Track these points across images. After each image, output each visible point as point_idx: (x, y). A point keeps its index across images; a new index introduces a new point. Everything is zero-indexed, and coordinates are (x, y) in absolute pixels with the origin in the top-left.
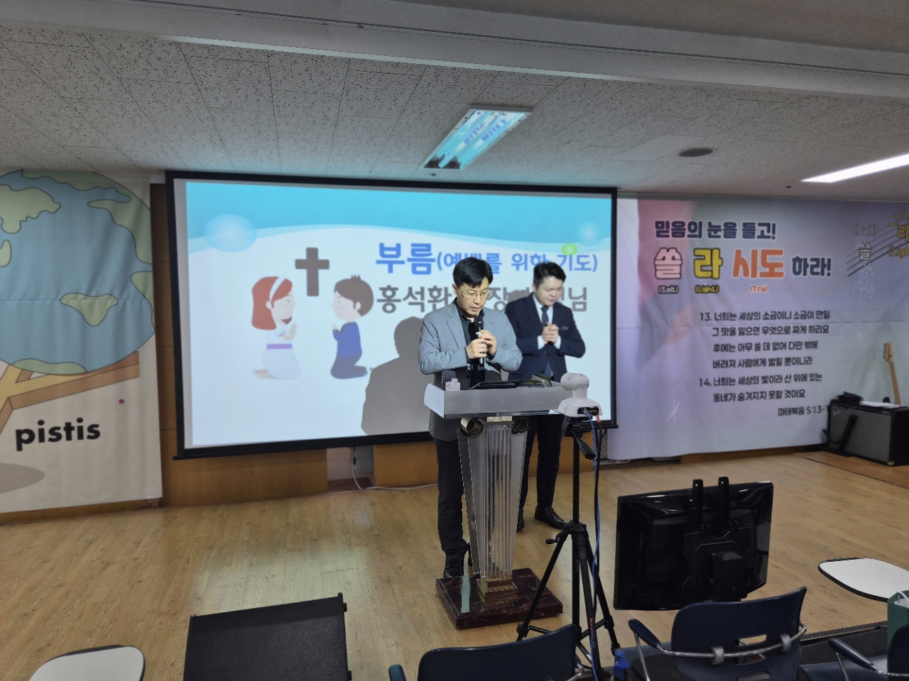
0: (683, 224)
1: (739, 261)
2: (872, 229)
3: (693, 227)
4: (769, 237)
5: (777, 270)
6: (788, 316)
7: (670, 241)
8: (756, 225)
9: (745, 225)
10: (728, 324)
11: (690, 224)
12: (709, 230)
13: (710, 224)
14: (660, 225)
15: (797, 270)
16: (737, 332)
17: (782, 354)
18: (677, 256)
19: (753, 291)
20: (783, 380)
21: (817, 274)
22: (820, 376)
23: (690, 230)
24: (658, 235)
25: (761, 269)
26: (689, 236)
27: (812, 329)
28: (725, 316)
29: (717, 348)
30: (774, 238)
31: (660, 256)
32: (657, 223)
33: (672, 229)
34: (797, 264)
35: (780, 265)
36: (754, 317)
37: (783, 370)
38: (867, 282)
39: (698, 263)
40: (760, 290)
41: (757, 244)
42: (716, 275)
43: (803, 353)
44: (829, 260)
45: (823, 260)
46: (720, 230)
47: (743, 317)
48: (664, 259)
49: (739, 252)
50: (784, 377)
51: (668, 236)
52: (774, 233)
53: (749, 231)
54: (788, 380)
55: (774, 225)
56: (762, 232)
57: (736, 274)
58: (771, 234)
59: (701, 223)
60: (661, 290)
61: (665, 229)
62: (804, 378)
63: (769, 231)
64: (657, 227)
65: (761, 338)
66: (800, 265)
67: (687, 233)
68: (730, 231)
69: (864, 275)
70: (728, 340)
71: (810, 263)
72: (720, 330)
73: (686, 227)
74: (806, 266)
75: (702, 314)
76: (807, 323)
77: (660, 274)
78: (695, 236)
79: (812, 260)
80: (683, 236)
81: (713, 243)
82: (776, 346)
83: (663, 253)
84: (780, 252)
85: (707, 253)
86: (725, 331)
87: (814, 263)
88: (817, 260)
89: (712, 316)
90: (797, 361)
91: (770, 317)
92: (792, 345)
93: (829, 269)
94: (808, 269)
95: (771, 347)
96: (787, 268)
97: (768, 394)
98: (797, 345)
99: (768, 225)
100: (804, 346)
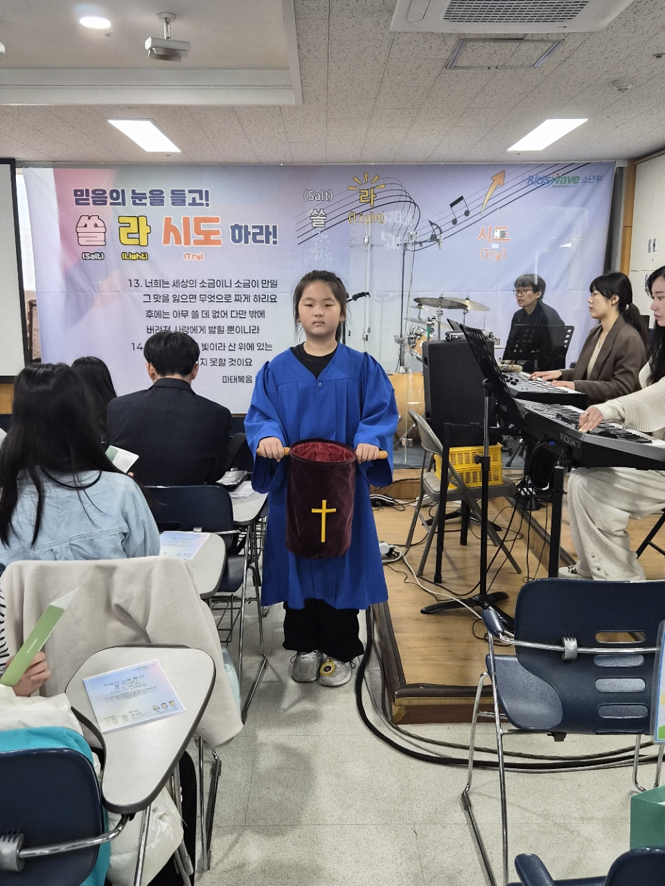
0: (104, 192)
1: (169, 228)
2: (326, 194)
3: (115, 195)
4: (202, 204)
5: (213, 237)
6: (228, 284)
7: (91, 209)
8: (187, 192)
9: (173, 192)
10: (160, 291)
11: (112, 192)
12: (132, 198)
13: (133, 192)
14: (79, 193)
15: (237, 238)
16: (171, 299)
17: (225, 322)
18: (100, 223)
19: (187, 259)
20: (227, 348)
21: (262, 242)
22: (271, 346)
23: (112, 197)
24: (77, 203)
25: (194, 236)
26: (111, 204)
27: (257, 298)
28: (157, 283)
29: (149, 314)
30: (207, 205)
31: (82, 223)
32: (76, 191)
33: (92, 197)
34: (237, 231)
35: (217, 233)
36: (189, 285)
37: (226, 338)
38: (322, 251)
39: (124, 231)
40: (195, 257)
41: (188, 212)
42: (144, 242)
43: (248, 322)
44: (275, 228)
45: (267, 227)
46: (146, 198)
47: (176, 284)
48: (86, 226)
49: (168, 220)
50: (227, 345)
51: (88, 204)
52: (207, 200)
53: (178, 198)
54: (231, 348)
55: (207, 192)
56: (194, 199)
57: (167, 240)
58: (204, 201)
59: (123, 191)
60: (85, 256)
61: (84, 197)
62: (251, 347)
63: (201, 199)
64: (76, 195)
65: (199, 306)
66: (240, 233)
67: (109, 200)
68: (157, 197)
69: (319, 242)
70: (161, 306)
71: (251, 230)
72: (152, 297)
73: (108, 195)
74: (247, 233)
75: (130, 280)
76: (251, 292)
77: (82, 241)
78: (119, 204)
79: (254, 227)
80: (105, 203)
81: (138, 210)
82: (216, 314)
83: (84, 220)
84: (216, 220)
85: (133, 222)
86: (157, 298)
87: (258, 231)
88: (261, 228)
89: (142, 283)
90: (241, 330)
91: (207, 285)
92: (234, 314)
93: (275, 236)
94: (250, 237)
95: (211, 314)
96: (225, 235)
97: (209, 361)
98: (241, 314)
99: (200, 192)
100: (248, 314)
